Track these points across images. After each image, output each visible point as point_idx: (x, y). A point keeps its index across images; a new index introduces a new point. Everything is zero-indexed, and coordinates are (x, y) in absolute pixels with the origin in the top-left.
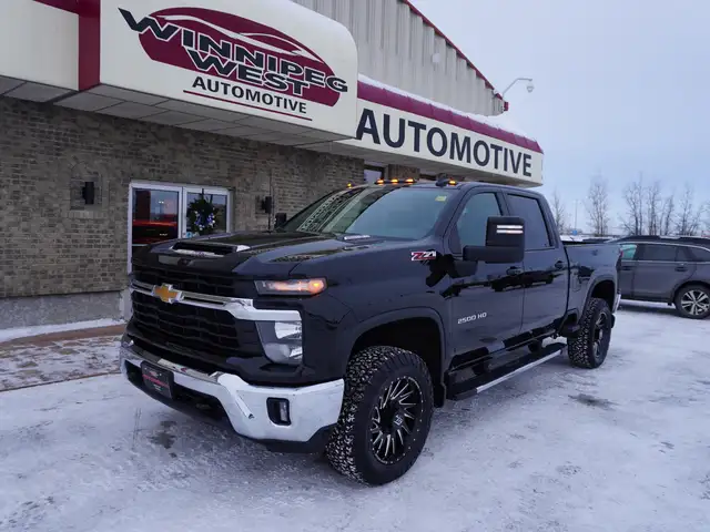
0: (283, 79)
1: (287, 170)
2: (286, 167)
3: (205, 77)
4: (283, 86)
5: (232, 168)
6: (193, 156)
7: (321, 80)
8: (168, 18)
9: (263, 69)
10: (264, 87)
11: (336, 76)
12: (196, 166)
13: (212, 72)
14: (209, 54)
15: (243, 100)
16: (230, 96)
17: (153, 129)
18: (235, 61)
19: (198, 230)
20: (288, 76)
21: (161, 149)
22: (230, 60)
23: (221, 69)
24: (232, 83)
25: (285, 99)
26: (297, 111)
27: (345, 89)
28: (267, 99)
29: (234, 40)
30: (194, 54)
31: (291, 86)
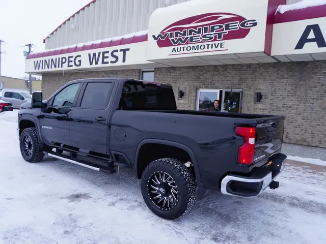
0: (211, 35)
1: (279, 76)
2: (278, 74)
3: (176, 47)
4: (211, 38)
5: (241, 79)
6: (221, 76)
7: (237, 26)
8: (165, 31)
9: (200, 35)
10: (201, 42)
11: (248, 20)
12: (222, 80)
13: (179, 44)
14: (178, 38)
15: (191, 51)
16: (186, 51)
17: (206, 68)
18: (188, 36)
19: (228, 110)
20: (214, 32)
21: (208, 75)
22: (186, 36)
23: (182, 42)
24: (186, 46)
25: (212, 44)
26: (219, 48)
27: (255, 24)
28: (202, 47)
29: (187, 28)
30: (173, 40)
31: (215, 37)
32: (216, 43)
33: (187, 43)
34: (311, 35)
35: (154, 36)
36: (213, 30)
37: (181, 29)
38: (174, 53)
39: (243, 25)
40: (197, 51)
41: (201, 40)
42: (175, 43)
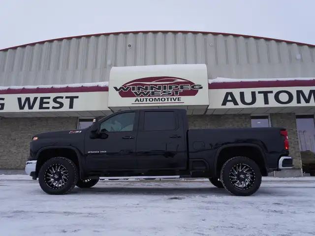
0: (170, 91)
4: (170, 94)
8: (127, 85)
9: (161, 90)
11: (196, 84)
15: (153, 102)
16: (148, 102)
18: (150, 91)
20: (172, 90)
22: (148, 91)
23: (144, 94)
24: (149, 98)
25: (171, 98)
26: (177, 101)
27: (201, 88)
28: (163, 100)
29: (149, 85)
30: (135, 93)
31: (173, 93)
32: (175, 97)
33: (149, 96)
34: (229, 98)
35: (116, 88)
36: (170, 88)
37: (143, 85)
38: (137, 102)
39: (193, 87)
40: (158, 102)
41: (161, 95)
42: (138, 95)
